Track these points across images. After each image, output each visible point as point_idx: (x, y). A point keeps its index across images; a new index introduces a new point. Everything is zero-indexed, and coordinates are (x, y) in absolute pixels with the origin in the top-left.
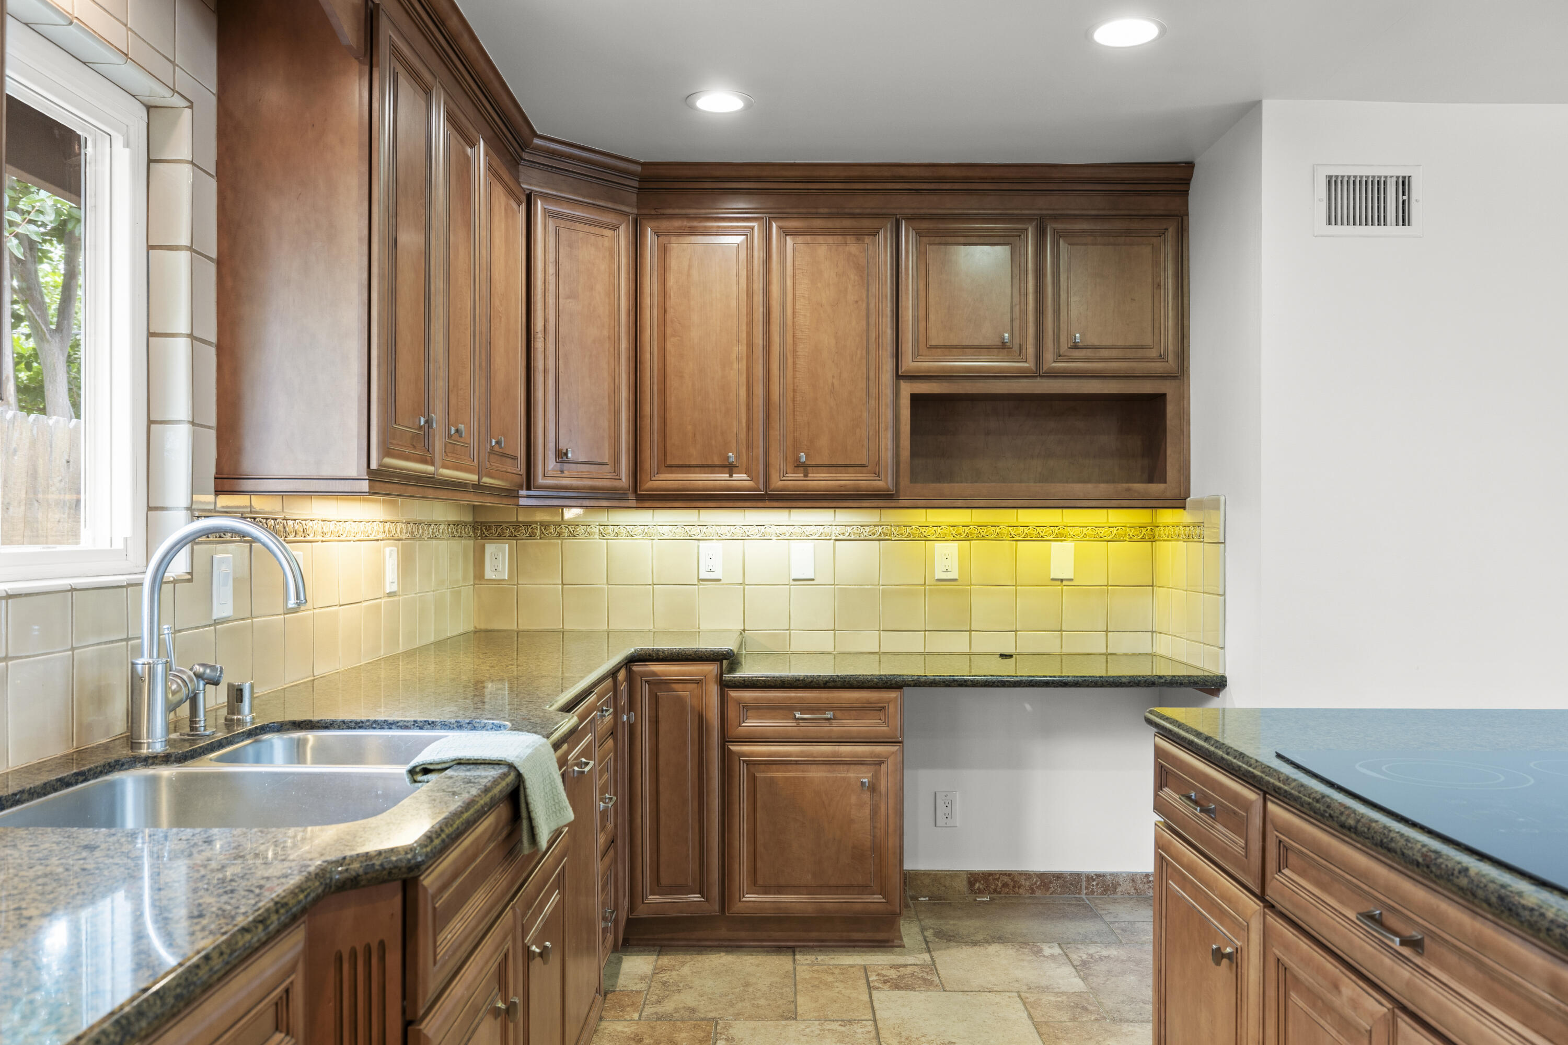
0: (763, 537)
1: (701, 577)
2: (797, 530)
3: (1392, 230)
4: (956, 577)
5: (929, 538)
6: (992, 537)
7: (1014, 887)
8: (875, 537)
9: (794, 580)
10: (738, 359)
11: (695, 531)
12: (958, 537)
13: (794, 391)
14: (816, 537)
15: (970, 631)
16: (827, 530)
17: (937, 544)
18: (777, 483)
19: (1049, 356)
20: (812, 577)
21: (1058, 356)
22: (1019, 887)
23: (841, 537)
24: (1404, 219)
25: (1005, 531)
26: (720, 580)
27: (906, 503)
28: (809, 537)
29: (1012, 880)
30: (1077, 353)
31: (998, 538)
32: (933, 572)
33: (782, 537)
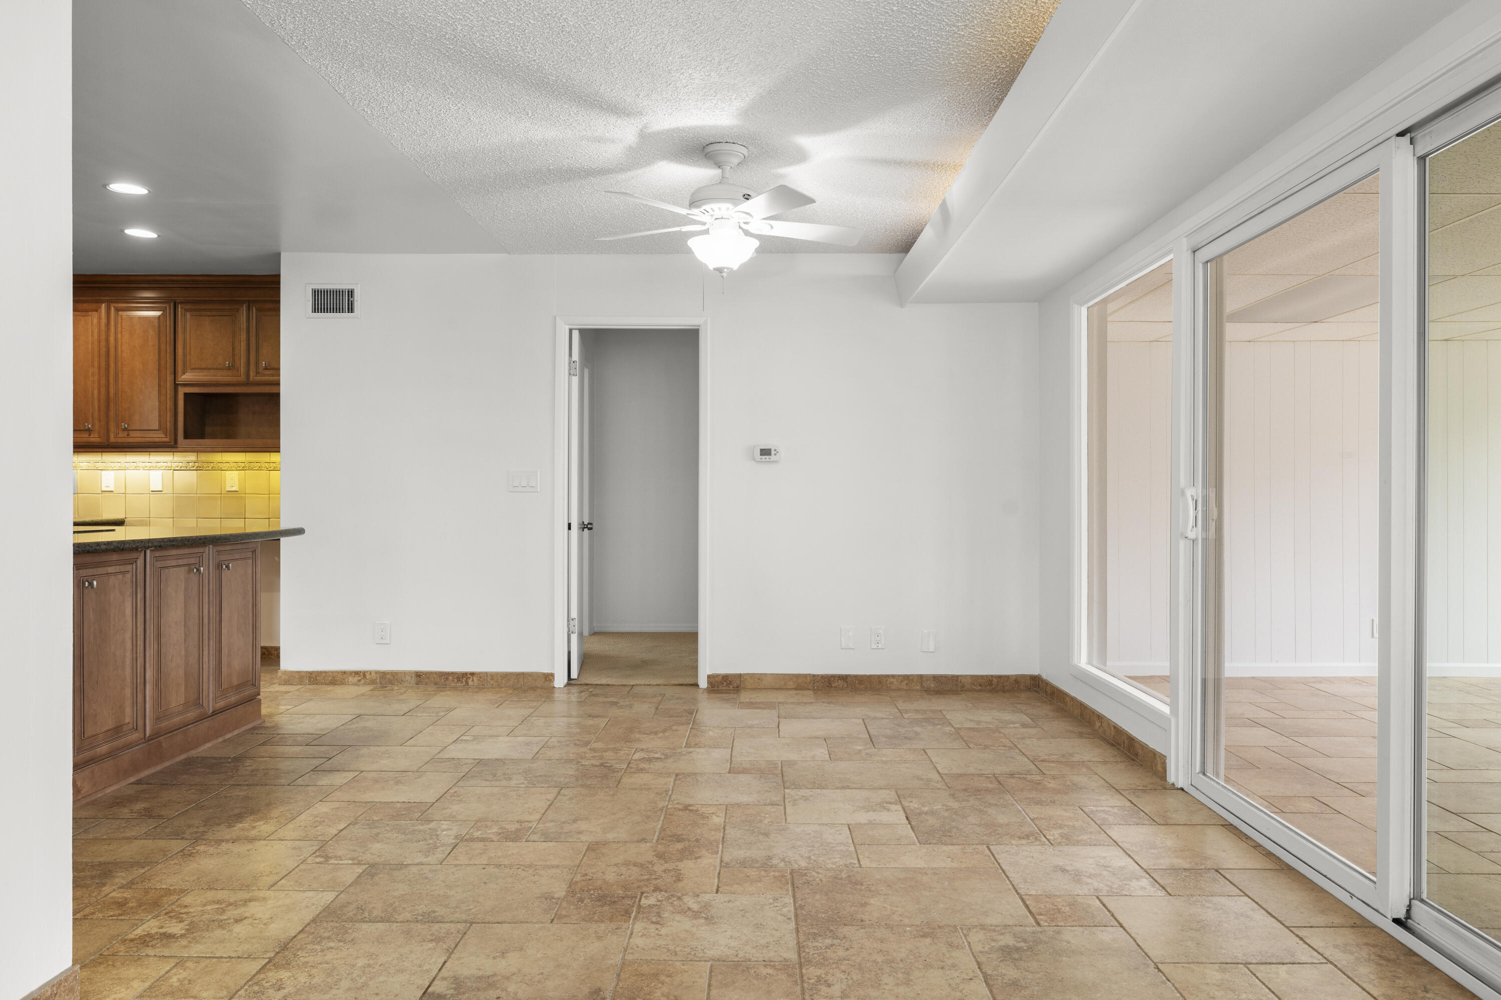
0: (136, 468)
1: (103, 490)
2: (154, 464)
3: (346, 315)
4: (237, 490)
5: (223, 469)
6: (256, 469)
7: (269, 655)
8: (194, 468)
9: (152, 491)
10: (93, 375)
11: (98, 465)
12: (238, 469)
13: (122, 392)
14: (163, 468)
15: (245, 518)
16: (169, 464)
17: (227, 472)
18: (112, 439)
19: (252, 374)
20: (161, 490)
21: (257, 373)
22: (271, 655)
23: (176, 468)
24: (351, 309)
25: (264, 465)
26: (112, 491)
27: (182, 449)
28: (159, 469)
29: (267, 651)
30: (268, 372)
31: (260, 469)
32: (225, 487)
33: (146, 468)
